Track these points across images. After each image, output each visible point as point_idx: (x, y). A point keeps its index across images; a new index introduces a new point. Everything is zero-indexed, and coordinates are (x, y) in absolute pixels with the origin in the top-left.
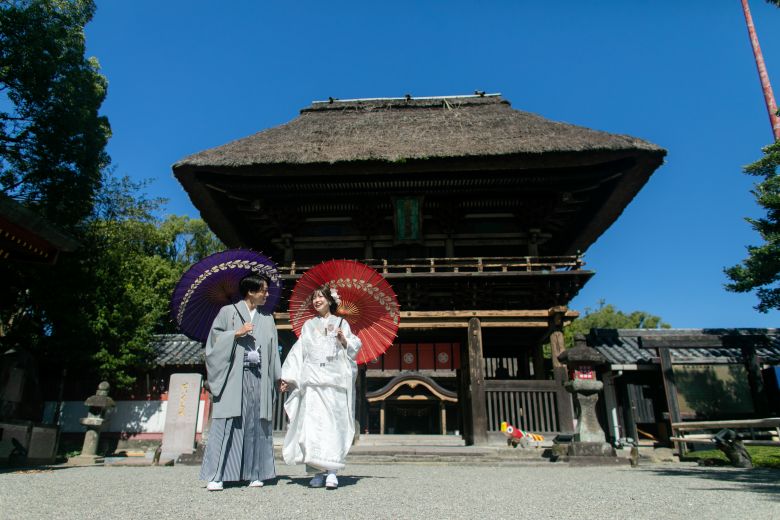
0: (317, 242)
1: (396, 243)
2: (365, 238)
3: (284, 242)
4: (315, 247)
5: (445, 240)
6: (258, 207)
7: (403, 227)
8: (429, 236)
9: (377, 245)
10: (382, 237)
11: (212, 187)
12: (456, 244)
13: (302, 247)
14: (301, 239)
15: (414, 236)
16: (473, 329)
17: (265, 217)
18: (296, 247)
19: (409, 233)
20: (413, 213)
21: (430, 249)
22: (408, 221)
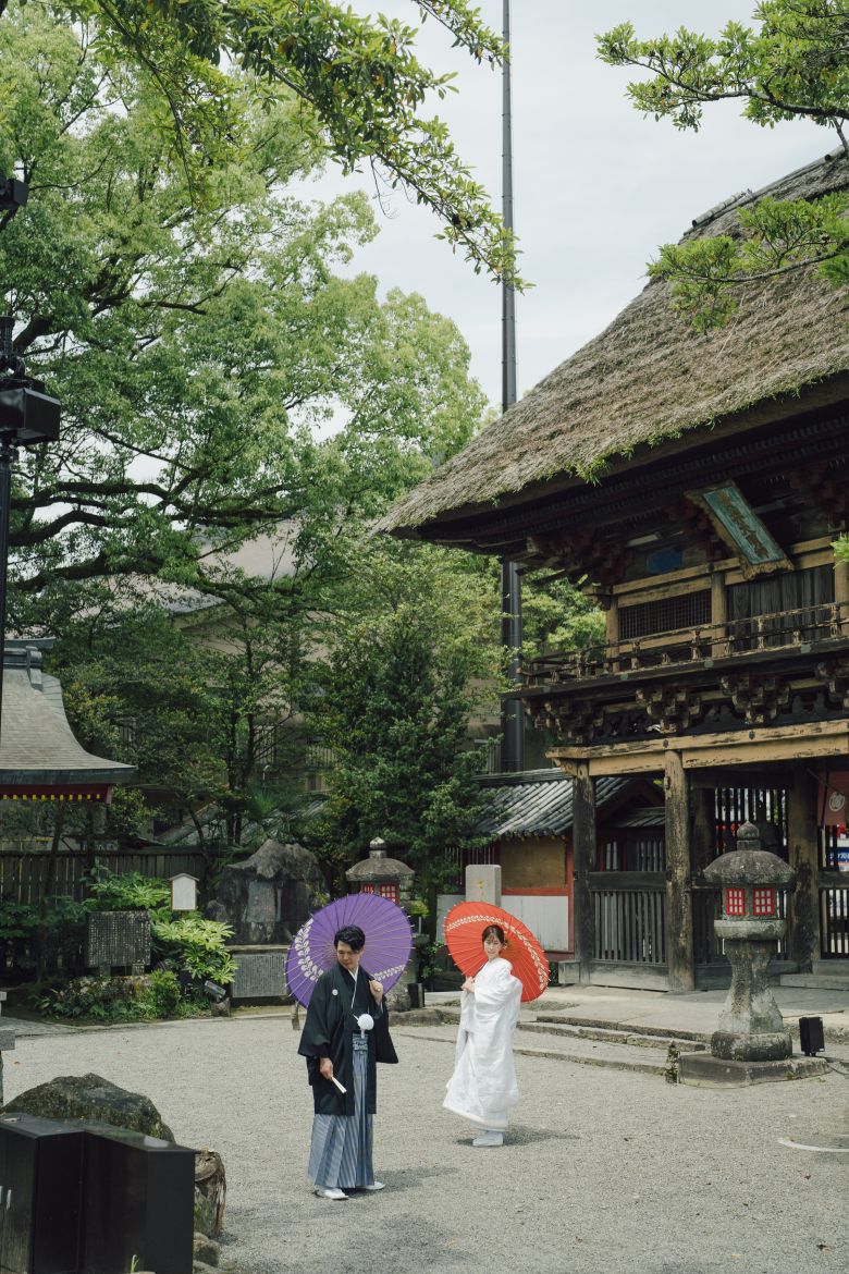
0: (645, 589)
1: (752, 574)
4: (645, 599)
7: (744, 540)
9: (730, 579)
13: (627, 602)
15: (772, 553)
18: (621, 603)
19: (760, 549)
20: (742, 512)
21: (812, 569)
22: (744, 528)
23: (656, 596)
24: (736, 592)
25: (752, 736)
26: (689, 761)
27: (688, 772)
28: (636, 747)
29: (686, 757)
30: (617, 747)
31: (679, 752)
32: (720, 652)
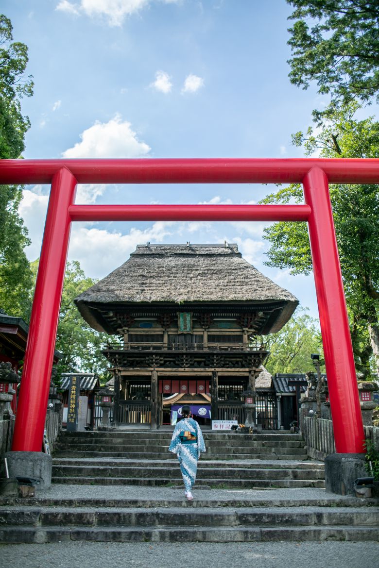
0: (140, 331)
1: (179, 333)
2: (164, 330)
3: (124, 331)
4: (139, 333)
5: (203, 331)
6: (111, 315)
7: (183, 325)
8: (195, 330)
9: (170, 333)
10: (172, 329)
11: (91, 307)
12: (209, 334)
13: (132, 333)
14: (132, 329)
15: (188, 330)
16: (214, 377)
17: (115, 319)
18: (130, 333)
19: (185, 328)
20: (188, 319)
21: (196, 335)
22: (185, 323)
23: (143, 333)
24: (170, 336)
25: (184, 369)
26: (159, 374)
27: (158, 376)
28: (143, 369)
29: (158, 373)
30: (135, 368)
31: (157, 371)
32: (165, 350)
